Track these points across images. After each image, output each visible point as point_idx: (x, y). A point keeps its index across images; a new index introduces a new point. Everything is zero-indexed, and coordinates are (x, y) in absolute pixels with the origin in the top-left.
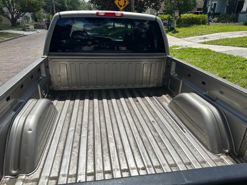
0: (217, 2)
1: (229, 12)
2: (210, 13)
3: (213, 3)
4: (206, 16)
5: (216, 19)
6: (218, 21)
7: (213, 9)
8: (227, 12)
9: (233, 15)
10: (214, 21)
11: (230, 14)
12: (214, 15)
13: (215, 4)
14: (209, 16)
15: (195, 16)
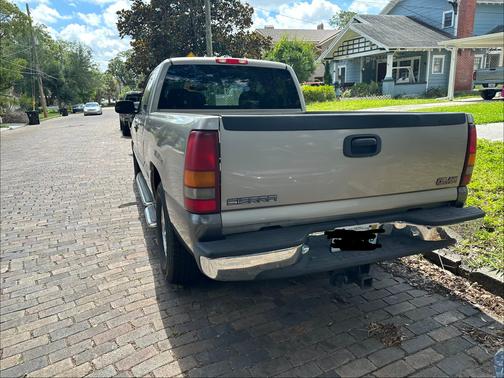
0: (345, 66)
1: (367, 80)
2: (336, 84)
3: (340, 67)
4: (332, 88)
5: (348, 92)
6: (352, 95)
7: (341, 77)
8: (363, 80)
9: (374, 84)
10: (346, 96)
11: (369, 83)
12: (345, 86)
13: (343, 69)
14: (336, 88)
15: (314, 89)
